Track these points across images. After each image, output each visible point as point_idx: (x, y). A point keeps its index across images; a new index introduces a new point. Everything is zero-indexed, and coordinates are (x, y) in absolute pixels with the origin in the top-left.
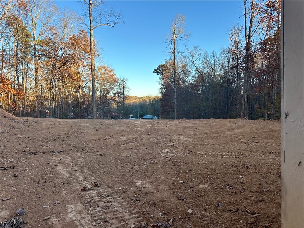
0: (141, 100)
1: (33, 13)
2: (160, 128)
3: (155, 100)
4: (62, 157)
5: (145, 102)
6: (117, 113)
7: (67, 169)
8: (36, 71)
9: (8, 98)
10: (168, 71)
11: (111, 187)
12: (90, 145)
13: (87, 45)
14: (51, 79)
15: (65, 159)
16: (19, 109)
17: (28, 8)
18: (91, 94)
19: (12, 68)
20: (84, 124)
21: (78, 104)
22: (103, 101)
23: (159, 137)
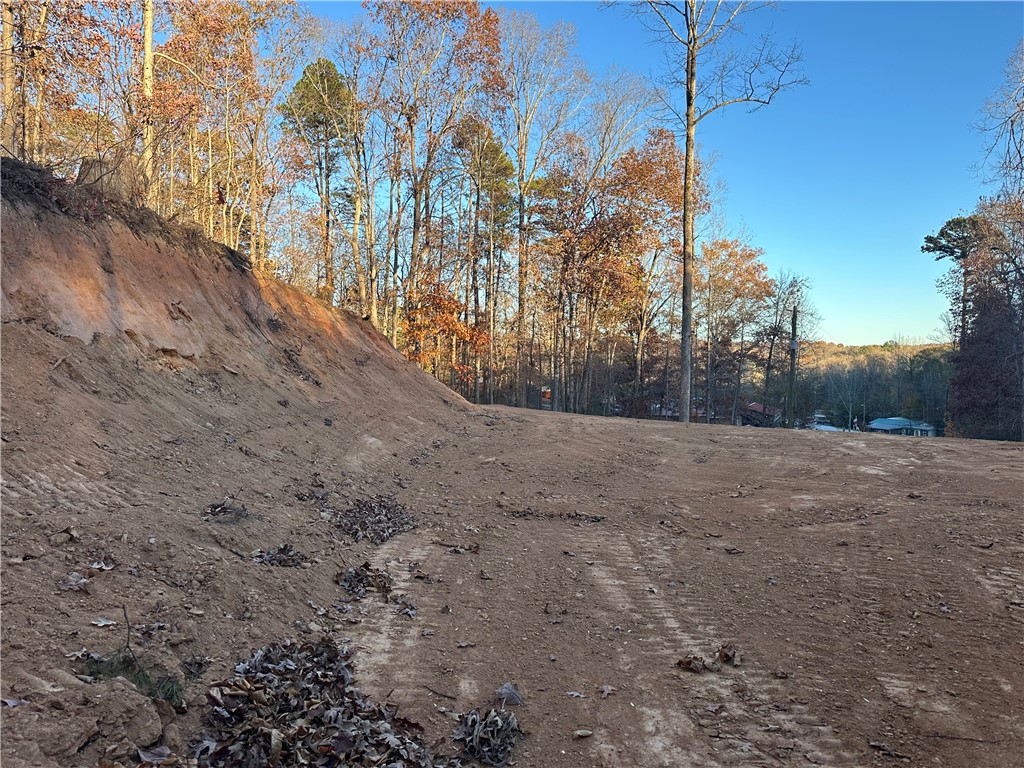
0: (862, 357)
1: (523, 101)
2: (959, 473)
3: (927, 360)
4: (603, 539)
5: (881, 365)
6: (765, 404)
7: (624, 583)
8: (521, 272)
9: (451, 350)
10: (991, 240)
11: (784, 677)
12: (685, 511)
13: (673, 178)
14: (561, 294)
15: (612, 548)
16: (476, 383)
17: (508, 89)
18: (677, 336)
19: (462, 267)
20: (657, 437)
21: (635, 368)
22: (714, 360)
23: (962, 512)
